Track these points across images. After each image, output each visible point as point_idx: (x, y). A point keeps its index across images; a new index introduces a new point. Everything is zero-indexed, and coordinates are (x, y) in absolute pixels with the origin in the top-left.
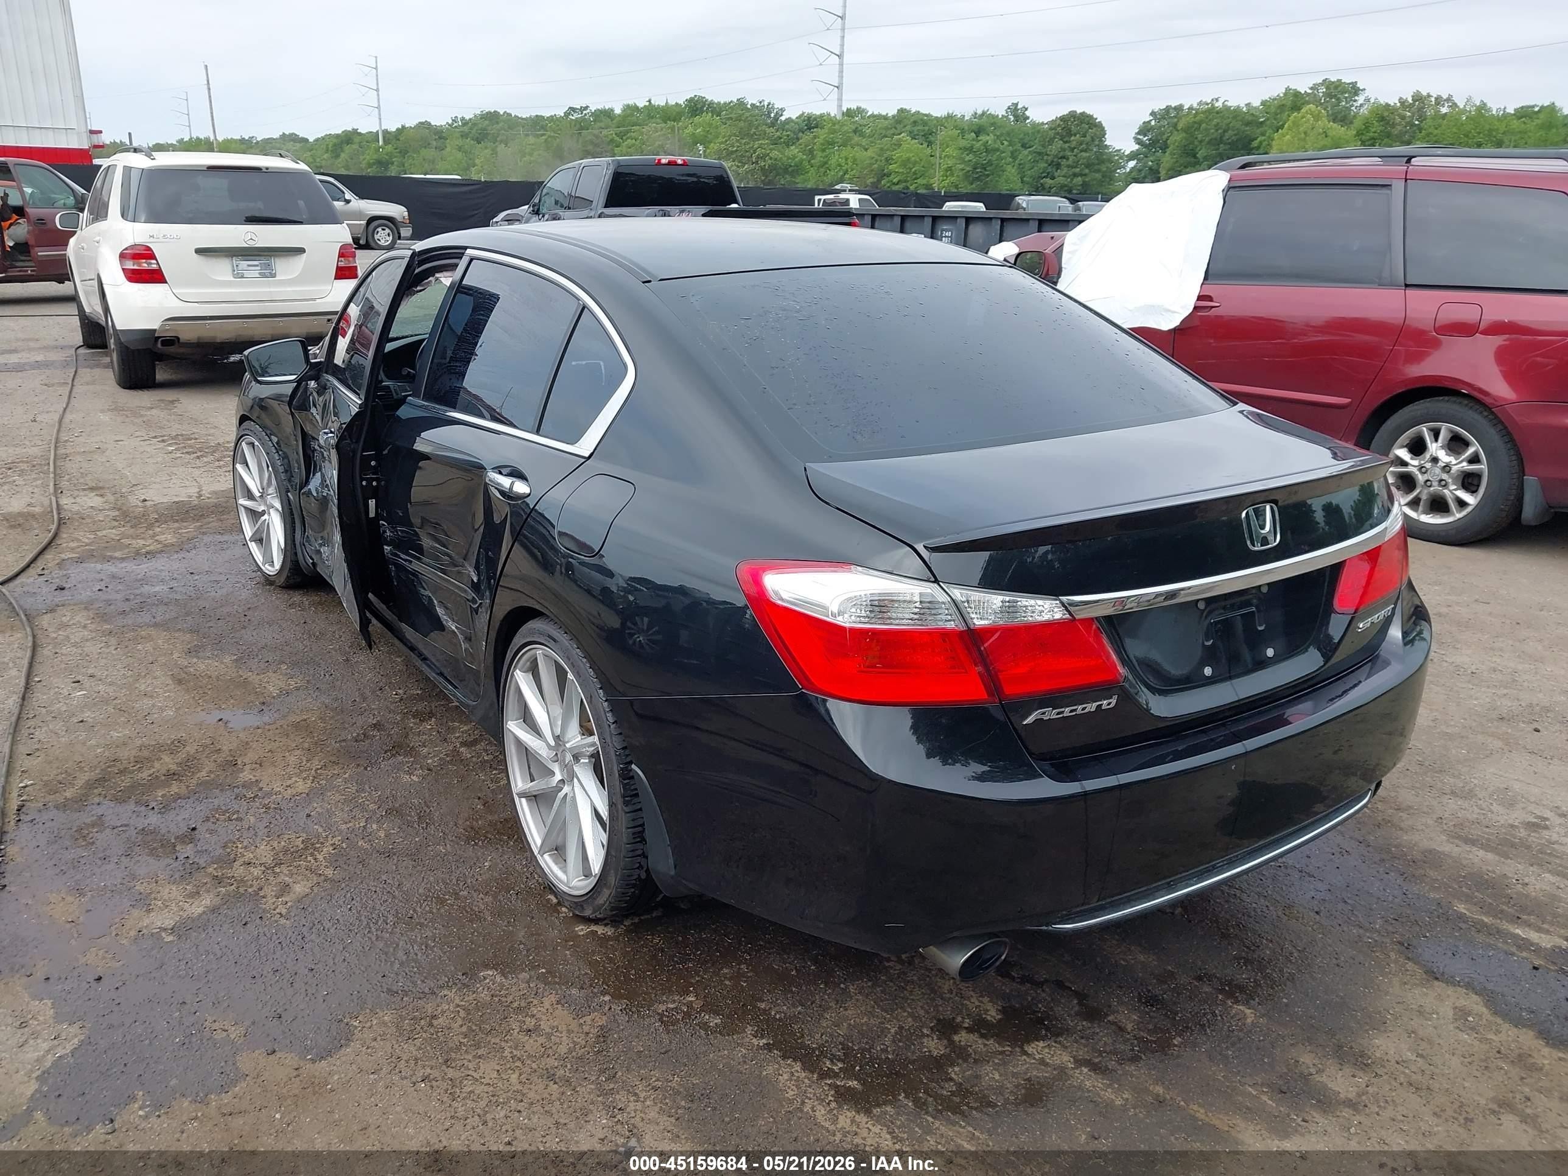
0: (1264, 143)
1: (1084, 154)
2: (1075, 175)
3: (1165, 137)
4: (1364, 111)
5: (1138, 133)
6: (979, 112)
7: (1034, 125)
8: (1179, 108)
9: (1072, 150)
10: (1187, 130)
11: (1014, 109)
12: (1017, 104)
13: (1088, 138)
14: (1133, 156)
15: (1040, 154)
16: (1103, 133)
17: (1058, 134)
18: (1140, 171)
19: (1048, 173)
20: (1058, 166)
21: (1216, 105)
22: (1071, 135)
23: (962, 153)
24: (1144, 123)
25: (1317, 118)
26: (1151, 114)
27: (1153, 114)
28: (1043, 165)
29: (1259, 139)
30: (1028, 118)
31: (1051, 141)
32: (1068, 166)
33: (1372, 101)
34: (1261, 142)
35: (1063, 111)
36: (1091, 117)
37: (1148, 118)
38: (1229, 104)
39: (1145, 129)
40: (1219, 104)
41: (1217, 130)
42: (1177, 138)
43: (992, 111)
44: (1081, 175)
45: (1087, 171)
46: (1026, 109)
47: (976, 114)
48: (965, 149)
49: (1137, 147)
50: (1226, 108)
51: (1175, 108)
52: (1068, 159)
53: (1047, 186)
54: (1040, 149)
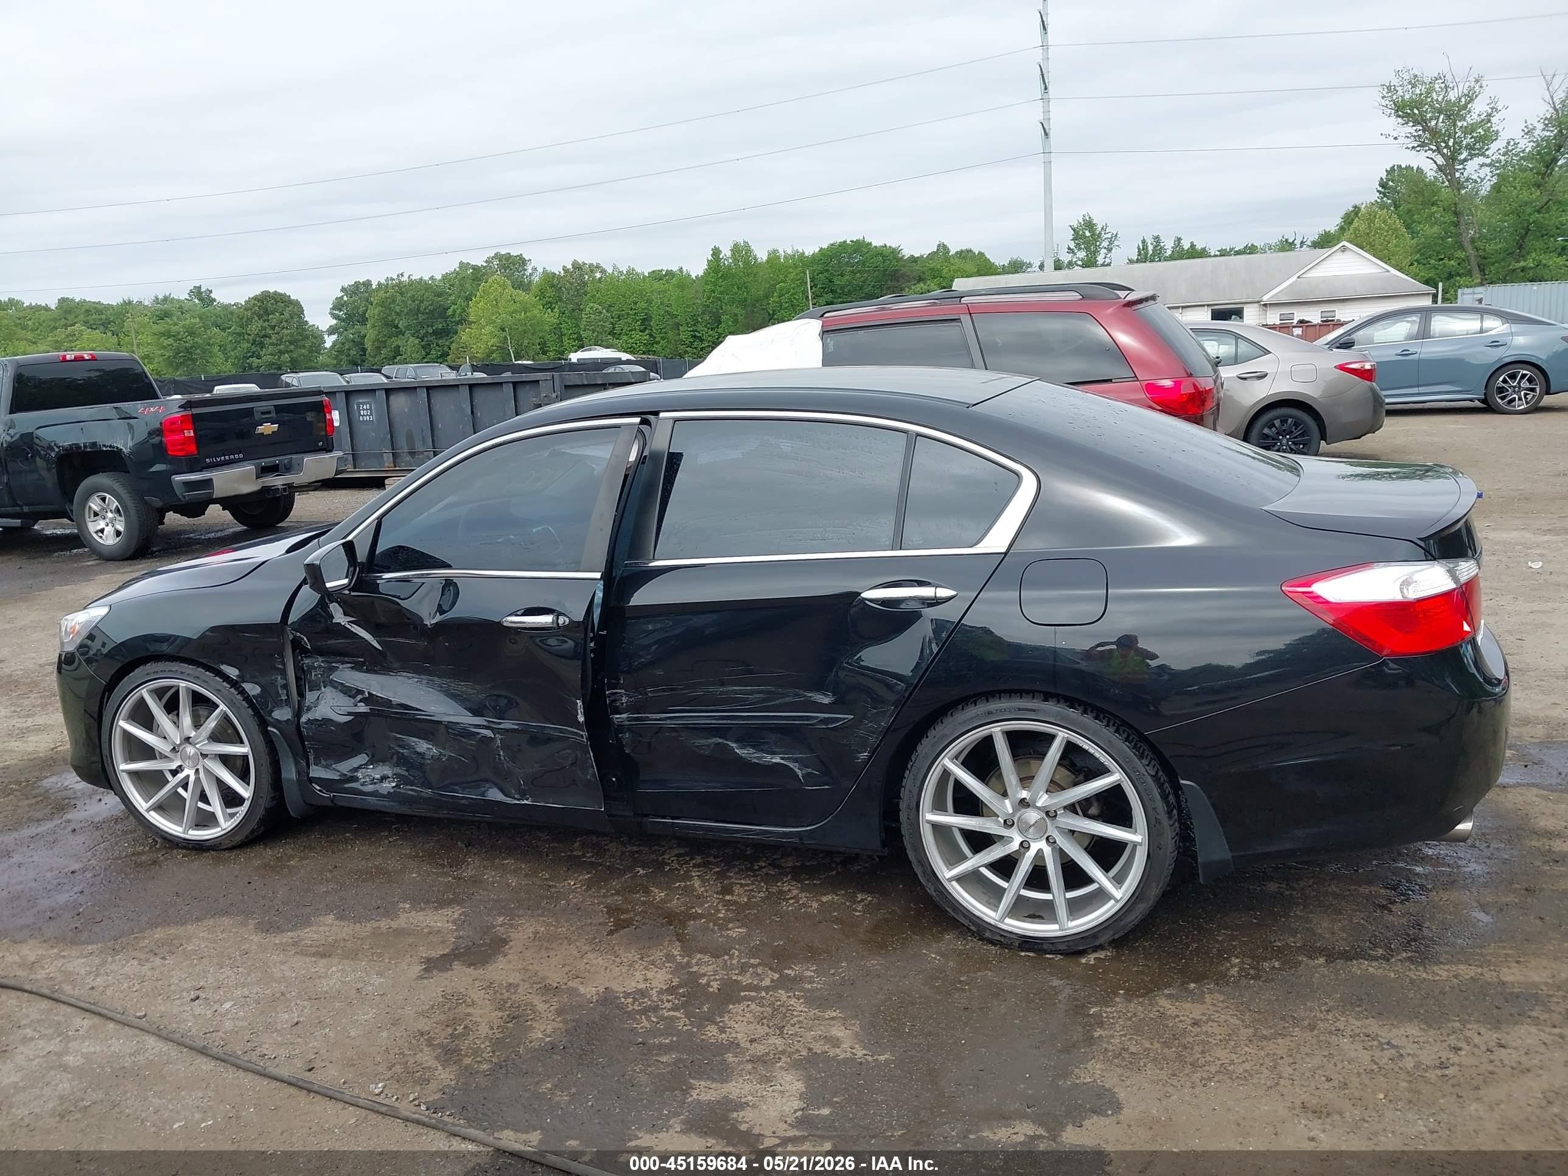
0: (458, 312)
1: (285, 331)
2: (281, 352)
3: (361, 310)
4: (536, 279)
5: (333, 309)
6: (161, 297)
7: (226, 307)
8: (368, 284)
9: (273, 328)
10: (382, 304)
11: (197, 292)
12: (200, 287)
13: (287, 315)
14: (332, 331)
15: (239, 334)
16: (301, 311)
17: (254, 313)
18: (343, 344)
19: (254, 353)
20: (262, 345)
21: (402, 280)
22: (269, 314)
23: (159, 339)
24: (337, 298)
25: (504, 286)
26: (341, 291)
27: (343, 290)
28: (246, 345)
29: (452, 308)
30: (214, 300)
31: (250, 320)
32: (272, 344)
33: (540, 270)
34: (454, 311)
35: (256, 290)
36: (284, 295)
37: (340, 294)
38: (413, 278)
39: (338, 305)
40: (405, 279)
41: (414, 301)
42: (373, 312)
43: (175, 296)
44: (287, 352)
45: (292, 347)
46: (211, 292)
47: (157, 298)
48: (163, 334)
49: (334, 322)
50: (412, 283)
51: (364, 284)
52: (270, 337)
53: (255, 365)
54: (239, 330)
